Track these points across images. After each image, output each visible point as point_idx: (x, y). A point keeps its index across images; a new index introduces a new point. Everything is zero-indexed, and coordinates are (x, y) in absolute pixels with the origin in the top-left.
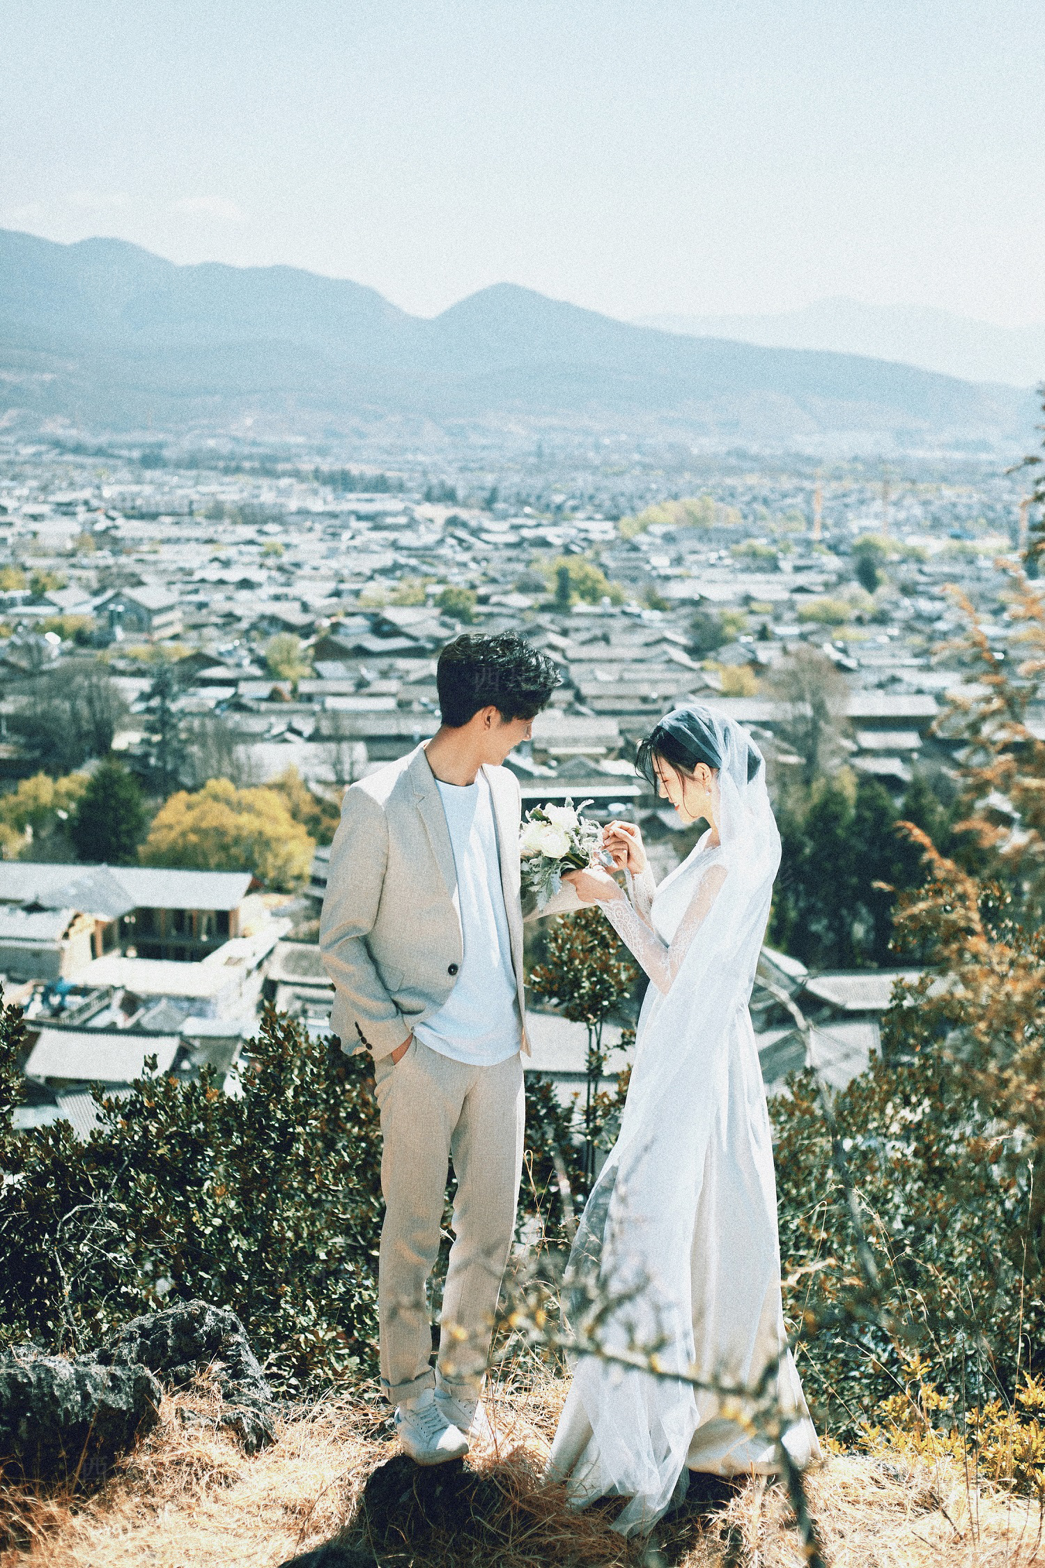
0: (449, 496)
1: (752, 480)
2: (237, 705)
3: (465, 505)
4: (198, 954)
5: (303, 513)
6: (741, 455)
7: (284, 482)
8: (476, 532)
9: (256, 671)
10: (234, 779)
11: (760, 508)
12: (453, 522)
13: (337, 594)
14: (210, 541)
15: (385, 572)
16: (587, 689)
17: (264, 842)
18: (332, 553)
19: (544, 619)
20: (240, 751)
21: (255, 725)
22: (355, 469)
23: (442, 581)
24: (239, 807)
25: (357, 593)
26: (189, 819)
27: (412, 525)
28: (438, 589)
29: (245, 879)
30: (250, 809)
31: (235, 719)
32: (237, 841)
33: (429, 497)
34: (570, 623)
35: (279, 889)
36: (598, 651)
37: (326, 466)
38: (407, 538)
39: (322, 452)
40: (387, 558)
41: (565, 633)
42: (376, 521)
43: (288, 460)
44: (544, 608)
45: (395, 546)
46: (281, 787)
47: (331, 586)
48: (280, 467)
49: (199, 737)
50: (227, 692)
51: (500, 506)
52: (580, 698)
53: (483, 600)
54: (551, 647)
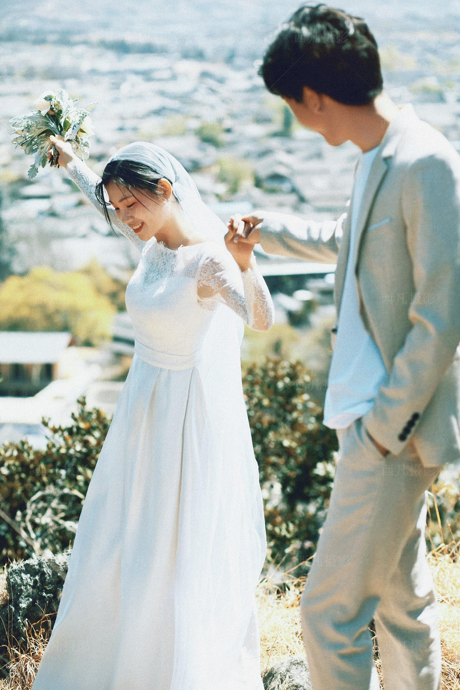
0: (200, 56)
1: (423, 36)
2: (53, 214)
3: (213, 61)
4: (31, 393)
5: (94, 72)
6: (414, 18)
7: (79, 49)
8: (221, 81)
9: (65, 188)
10: (52, 266)
11: (430, 57)
12: (205, 75)
13: (121, 129)
14: (25, 94)
15: (158, 112)
16: (307, 193)
17: (75, 312)
18: (116, 100)
19: (275, 143)
20: (56, 246)
21: (63, 227)
22: (130, 38)
23: (197, 117)
24: (54, 286)
25: (135, 129)
26: (20, 297)
27: (174, 77)
28: (194, 124)
29: (65, 338)
30: (64, 288)
31: (50, 224)
32: (57, 311)
33: (186, 56)
34: (292, 145)
35: (88, 344)
36: (314, 165)
37: (111, 36)
38: (172, 87)
39: (105, 26)
40: (157, 102)
41: (289, 152)
42: (147, 75)
43: (79, 32)
44: (275, 135)
45: (162, 93)
46: (87, 272)
47: (117, 124)
48: (77, 38)
49: (26, 238)
50: (44, 205)
51: (238, 61)
52: (302, 200)
53: (228, 131)
54: (281, 163)
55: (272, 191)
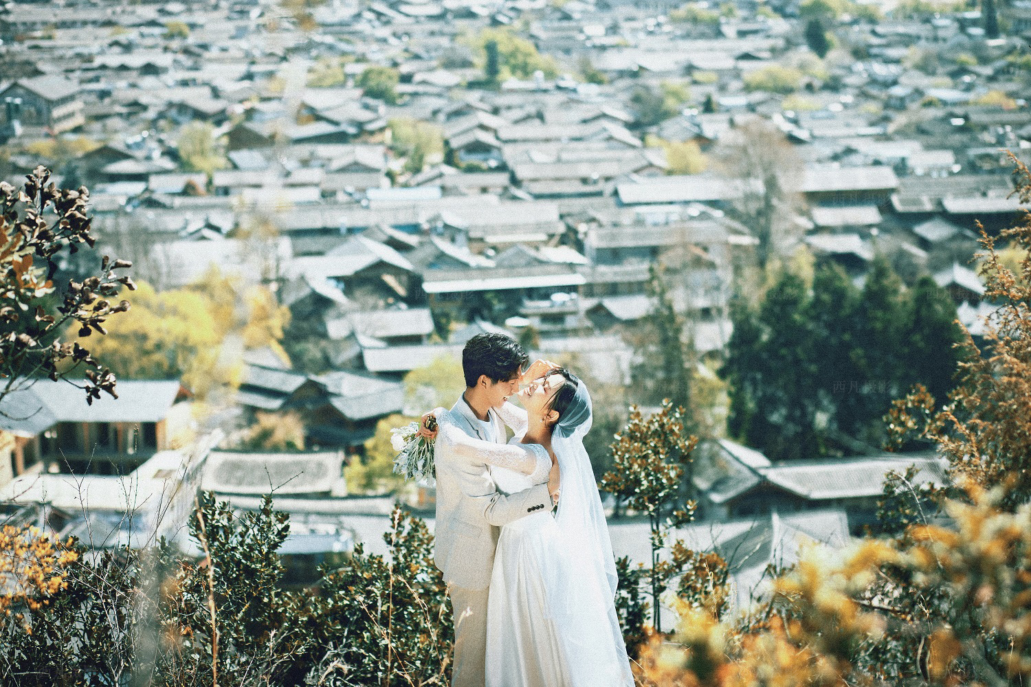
2: (151, 203)
4: (128, 468)
9: (168, 164)
10: (153, 282)
13: (249, 76)
14: (108, 23)
15: (299, 51)
16: (522, 172)
17: (187, 348)
18: (241, 33)
19: (473, 97)
20: (158, 250)
21: (171, 222)
23: (361, 59)
24: (161, 312)
25: (270, 76)
28: (357, 69)
29: (172, 388)
31: (149, 217)
32: (160, 346)
34: (500, 101)
36: (533, 129)
41: (496, 111)
44: (472, 85)
46: (202, 288)
47: (242, 68)
49: (113, 237)
50: (136, 188)
52: (515, 181)
53: (406, 79)
54: (483, 127)
55: (471, 169)
